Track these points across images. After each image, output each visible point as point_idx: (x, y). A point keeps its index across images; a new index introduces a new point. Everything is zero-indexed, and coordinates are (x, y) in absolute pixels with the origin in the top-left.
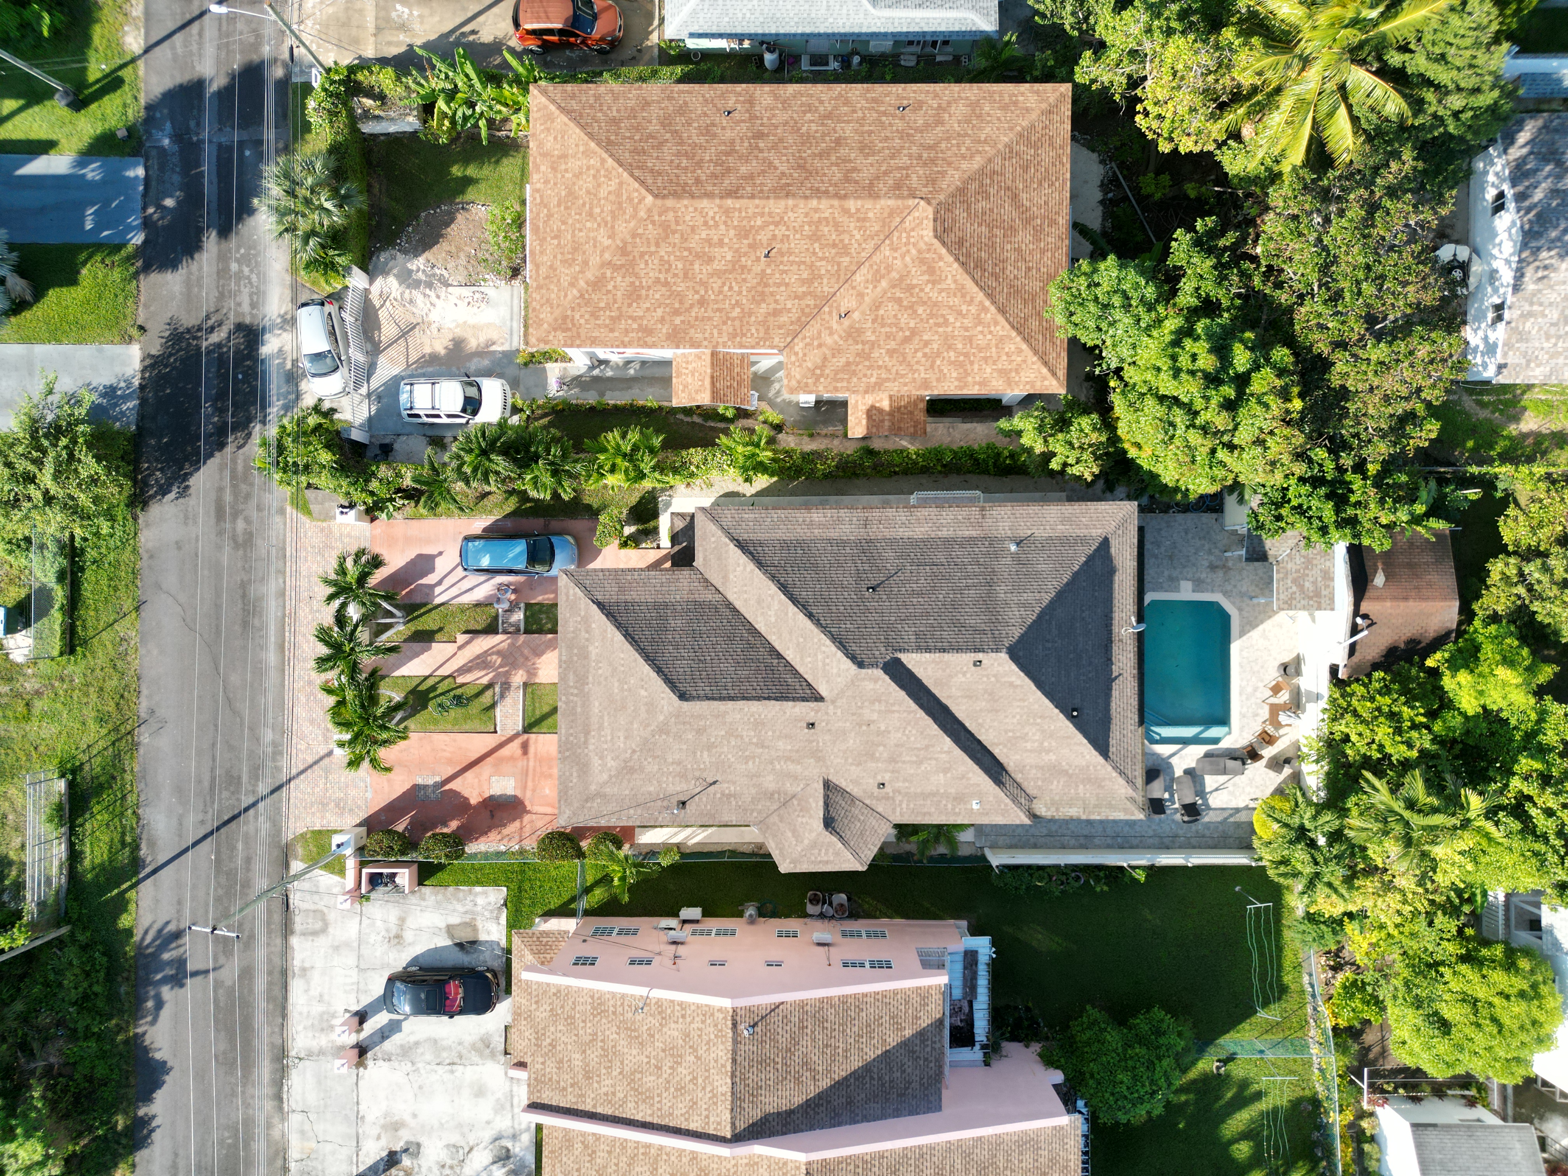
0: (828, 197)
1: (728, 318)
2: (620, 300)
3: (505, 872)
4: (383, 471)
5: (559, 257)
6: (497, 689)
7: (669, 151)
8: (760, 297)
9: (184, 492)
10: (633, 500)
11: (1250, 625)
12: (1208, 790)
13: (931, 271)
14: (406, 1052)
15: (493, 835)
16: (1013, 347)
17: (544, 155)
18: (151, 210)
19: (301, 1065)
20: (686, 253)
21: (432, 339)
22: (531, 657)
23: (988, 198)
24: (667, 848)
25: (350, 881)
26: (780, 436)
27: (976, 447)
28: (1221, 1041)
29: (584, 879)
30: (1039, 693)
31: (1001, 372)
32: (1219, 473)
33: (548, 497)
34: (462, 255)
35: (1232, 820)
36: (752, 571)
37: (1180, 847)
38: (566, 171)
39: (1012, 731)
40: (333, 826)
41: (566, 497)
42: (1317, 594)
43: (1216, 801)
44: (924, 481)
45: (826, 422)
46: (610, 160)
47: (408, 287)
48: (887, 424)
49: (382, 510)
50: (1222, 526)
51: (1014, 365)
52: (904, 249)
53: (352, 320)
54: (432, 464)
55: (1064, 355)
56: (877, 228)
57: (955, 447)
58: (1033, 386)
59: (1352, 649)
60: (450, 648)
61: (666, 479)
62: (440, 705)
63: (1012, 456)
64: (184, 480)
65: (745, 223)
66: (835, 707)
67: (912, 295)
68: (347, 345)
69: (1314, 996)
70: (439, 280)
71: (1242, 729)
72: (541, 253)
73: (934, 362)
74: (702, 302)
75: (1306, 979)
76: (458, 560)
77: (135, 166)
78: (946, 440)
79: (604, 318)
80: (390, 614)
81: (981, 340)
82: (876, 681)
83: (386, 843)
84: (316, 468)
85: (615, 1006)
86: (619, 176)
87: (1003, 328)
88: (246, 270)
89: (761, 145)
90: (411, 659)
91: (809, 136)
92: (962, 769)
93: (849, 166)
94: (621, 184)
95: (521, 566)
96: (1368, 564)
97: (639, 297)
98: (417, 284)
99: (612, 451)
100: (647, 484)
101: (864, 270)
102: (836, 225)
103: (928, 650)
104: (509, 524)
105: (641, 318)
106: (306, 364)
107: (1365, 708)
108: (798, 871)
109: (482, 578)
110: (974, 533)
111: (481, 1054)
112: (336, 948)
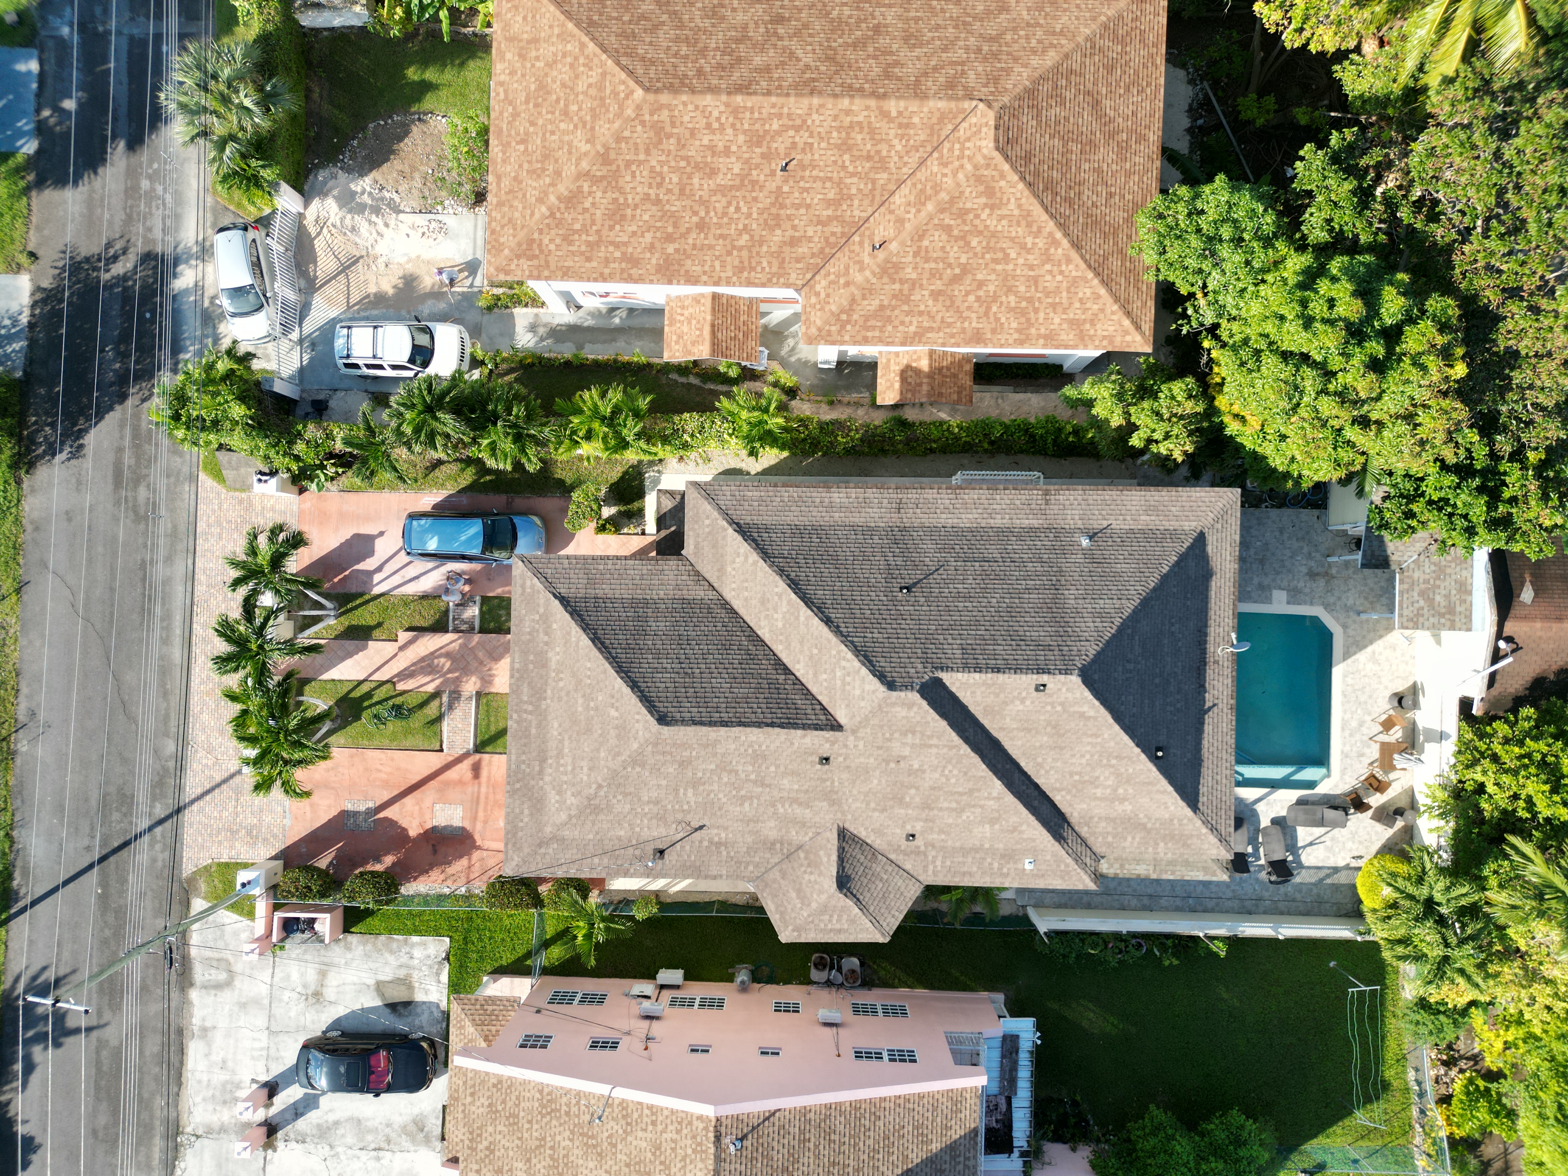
0: (864, 96)
1: (734, 247)
2: (599, 222)
3: (449, 919)
4: (312, 431)
5: (526, 166)
6: (445, 698)
7: (664, 36)
8: (774, 222)
9: (77, 452)
10: (615, 475)
11: (1356, 646)
12: (1300, 844)
13: (990, 192)
14: (324, 1133)
15: (435, 874)
16: (1088, 291)
17: (511, 39)
18: (46, 113)
19: (198, 1144)
20: (683, 164)
21: (377, 275)
22: (486, 661)
23: (1063, 103)
24: (644, 896)
25: (259, 927)
26: (793, 403)
27: (1032, 420)
28: (1307, 1147)
29: (543, 930)
30: (1117, 727)
31: (1073, 322)
32: (1345, 455)
33: (509, 468)
34: (417, 175)
35: (1329, 881)
36: (755, 563)
37: (1265, 913)
38: (537, 58)
39: (1079, 773)
40: (244, 858)
41: (530, 468)
42: (1451, 610)
43: (1309, 858)
44: (966, 461)
45: (849, 388)
46: (591, 45)
47: (350, 211)
48: (925, 388)
49: (311, 479)
50: (1326, 525)
51: (1088, 315)
52: (957, 164)
53: (282, 249)
54: (367, 422)
55: (1151, 304)
56: (923, 137)
57: (1006, 421)
58: (1111, 342)
59: (1492, 679)
60: (390, 648)
61: (654, 449)
62: (375, 716)
63: (1076, 432)
64: (78, 438)
65: (757, 126)
66: (857, 738)
67: (964, 222)
68: (273, 279)
69: (1421, 1095)
70: (389, 205)
71: (1344, 771)
72: (504, 161)
73: (989, 308)
74: (702, 226)
75: (1411, 1075)
76: (400, 543)
77: (27, 58)
78: (994, 413)
79: (580, 243)
80: (318, 606)
81: (1049, 282)
82: (910, 706)
83: (302, 883)
84: (228, 425)
85: (568, 1105)
86: (603, 64)
87: (1077, 267)
88: (159, 189)
89: (781, 31)
90: (343, 659)
91: (840, 22)
92: (1014, 819)
93: (890, 59)
94: (604, 74)
95: (476, 551)
96: (1513, 575)
97: (623, 217)
98: (361, 209)
99: (588, 413)
100: (631, 456)
101: (905, 190)
102: (872, 132)
103: (978, 669)
104: (464, 500)
105: (625, 244)
106: (225, 303)
107: (1509, 755)
108: (803, 940)
109: (430, 565)
110: (1035, 523)
111: (413, 1141)
112: (243, 1006)
